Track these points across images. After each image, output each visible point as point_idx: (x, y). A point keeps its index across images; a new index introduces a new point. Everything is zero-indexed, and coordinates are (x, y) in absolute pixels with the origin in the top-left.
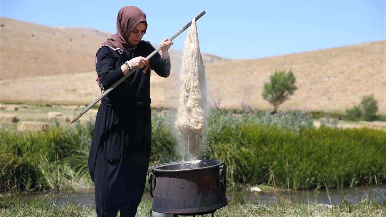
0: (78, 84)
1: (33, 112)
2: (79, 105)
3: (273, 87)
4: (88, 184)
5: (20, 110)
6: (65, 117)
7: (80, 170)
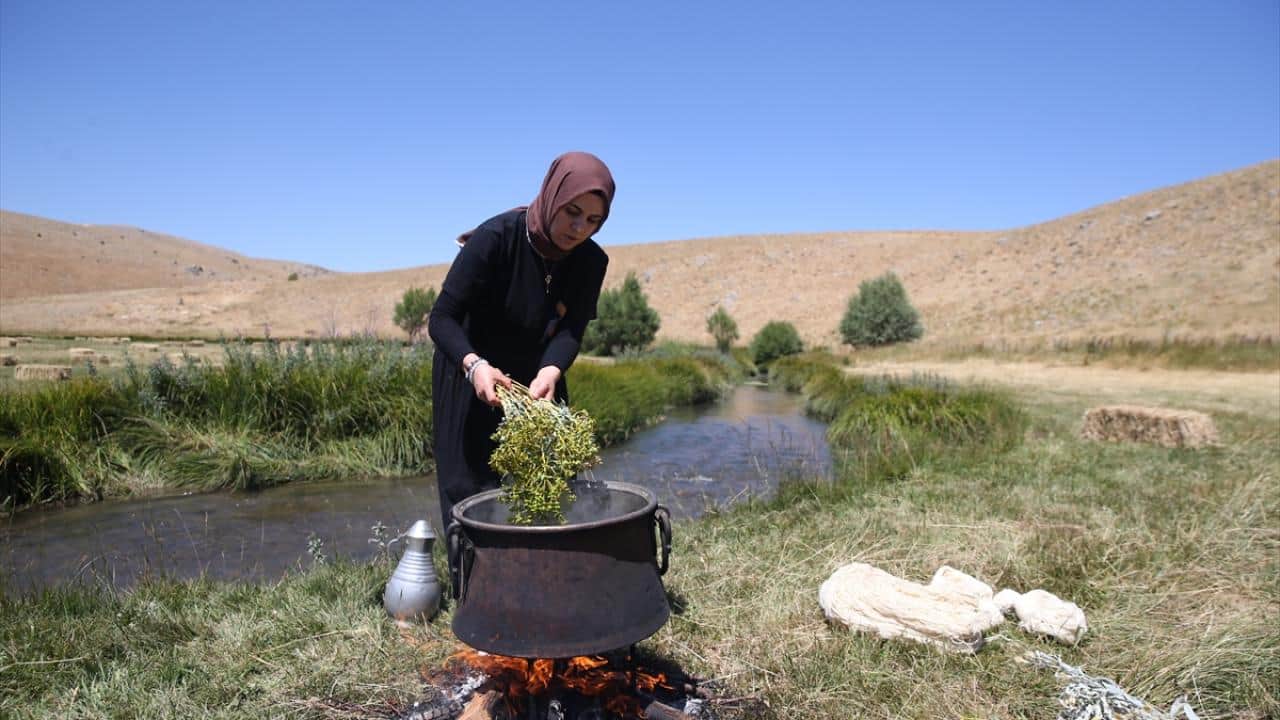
0: (116, 305)
1: (42, 349)
2: (120, 337)
3: (408, 309)
4: (160, 479)
5: (18, 345)
6: (99, 355)
7: (142, 454)
